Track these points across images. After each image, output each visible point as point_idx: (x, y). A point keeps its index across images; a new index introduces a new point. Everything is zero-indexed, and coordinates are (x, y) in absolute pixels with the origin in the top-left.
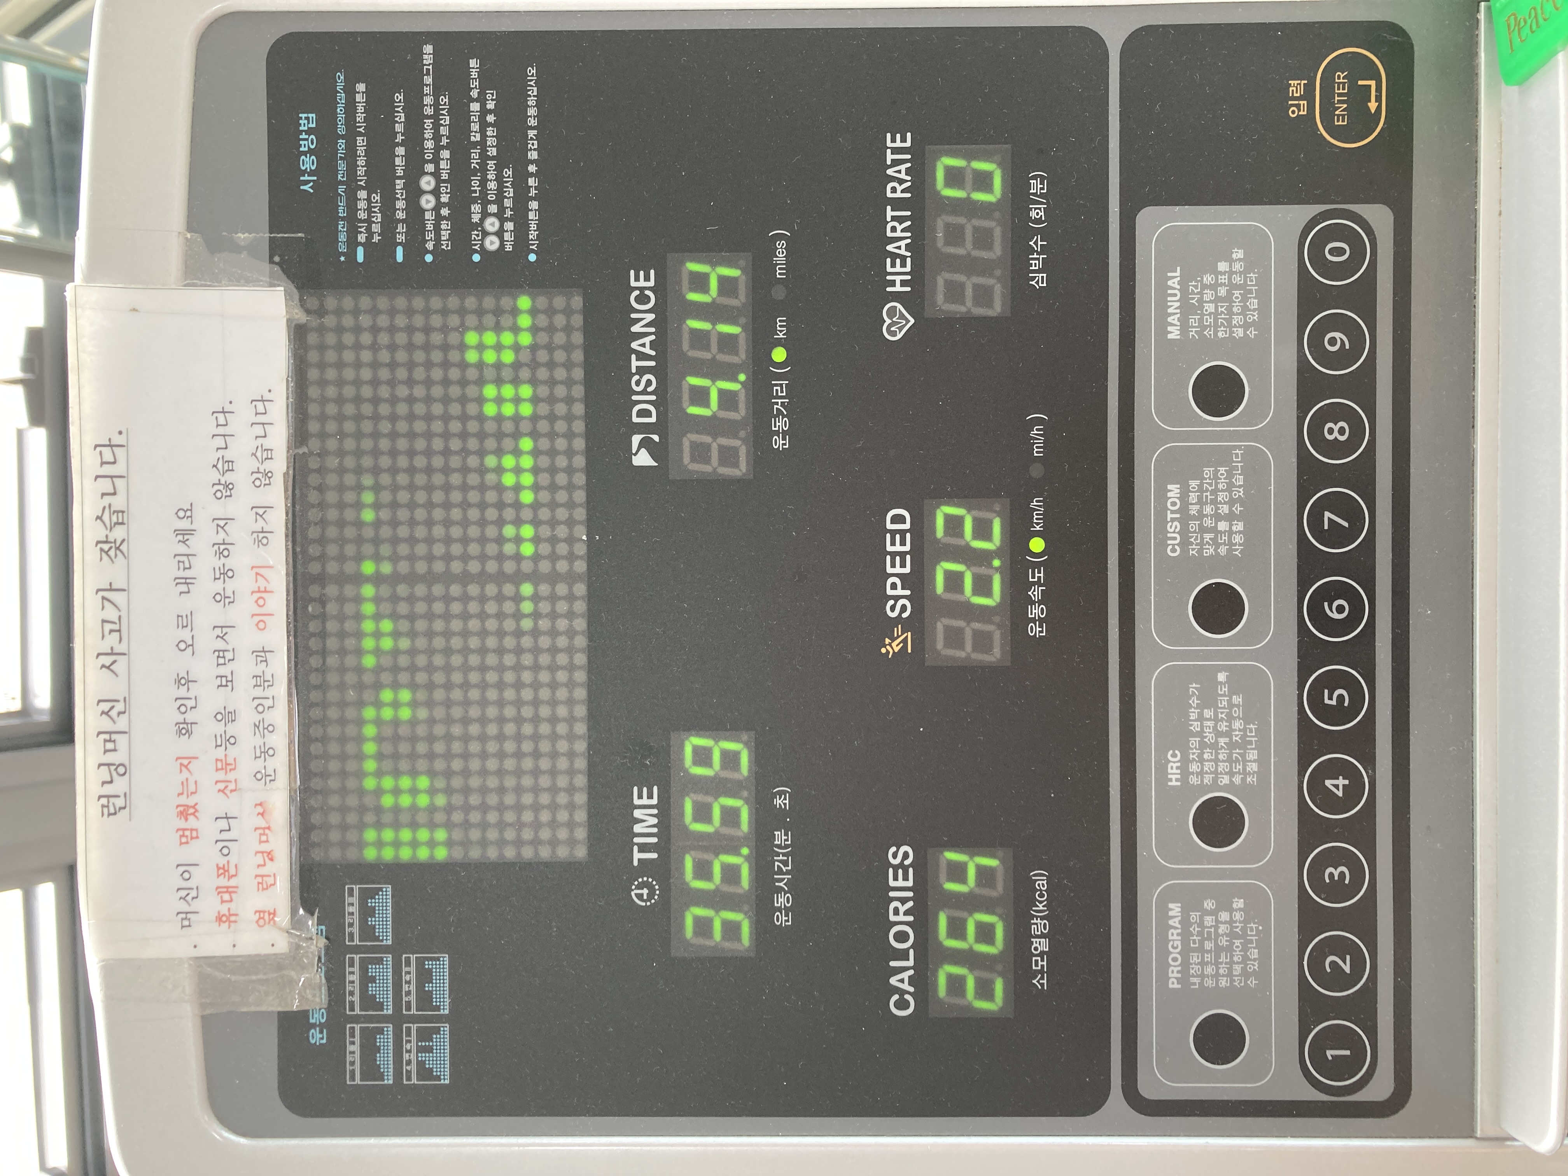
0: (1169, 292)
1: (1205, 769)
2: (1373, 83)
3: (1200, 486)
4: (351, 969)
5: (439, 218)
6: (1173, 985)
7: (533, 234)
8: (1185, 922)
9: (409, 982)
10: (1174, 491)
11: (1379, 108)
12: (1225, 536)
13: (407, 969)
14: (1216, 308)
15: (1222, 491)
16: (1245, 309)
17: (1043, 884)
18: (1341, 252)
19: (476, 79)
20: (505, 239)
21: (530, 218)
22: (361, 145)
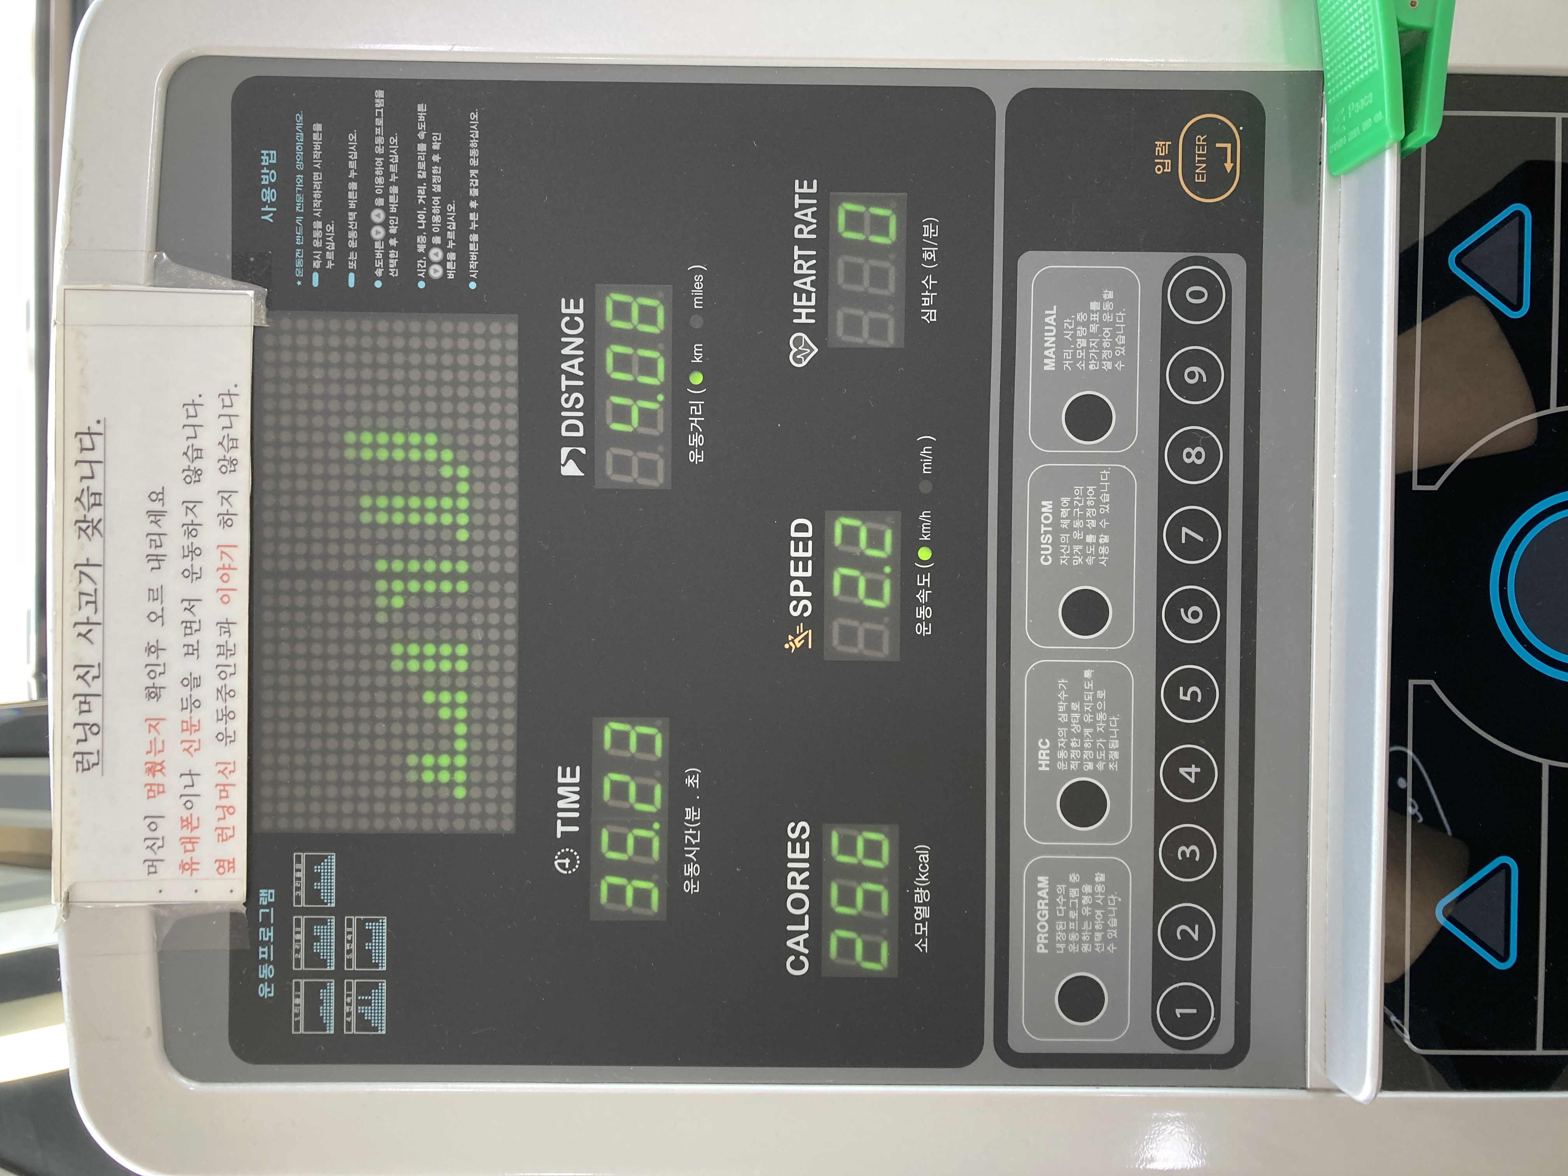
0: (1046, 328)
1: (1072, 756)
2: (1229, 146)
3: (1071, 503)
4: (298, 929)
5: (387, 248)
6: (1041, 950)
7: (473, 265)
8: (1052, 894)
9: (350, 942)
10: (1047, 506)
11: (1234, 168)
12: (1092, 548)
13: (349, 930)
14: (1088, 342)
15: (1091, 507)
16: (1114, 345)
17: (926, 859)
18: (1199, 295)
19: (423, 122)
20: (448, 268)
21: (471, 249)
22: (317, 179)
